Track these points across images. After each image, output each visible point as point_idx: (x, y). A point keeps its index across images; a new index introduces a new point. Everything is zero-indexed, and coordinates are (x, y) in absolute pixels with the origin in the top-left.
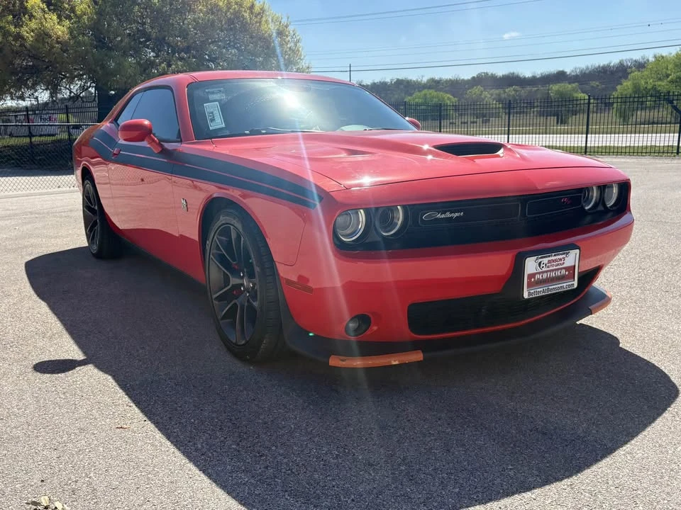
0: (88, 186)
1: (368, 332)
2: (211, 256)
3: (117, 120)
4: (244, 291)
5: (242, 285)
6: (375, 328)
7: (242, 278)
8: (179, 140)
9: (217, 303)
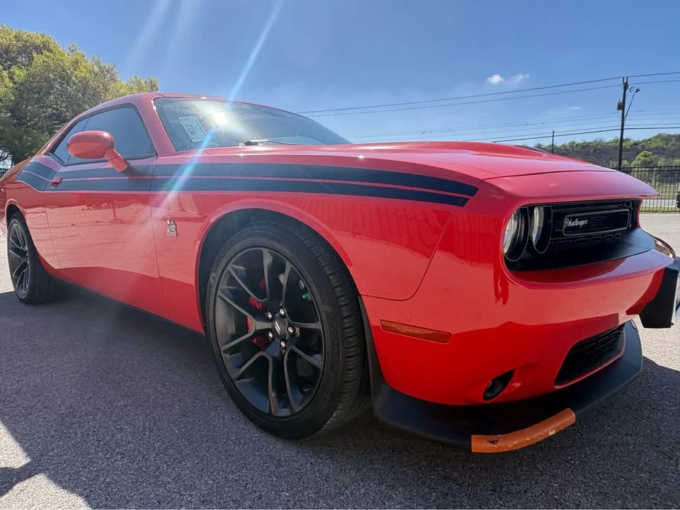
0: (16, 225)
1: (506, 391)
2: (219, 293)
3: (54, 151)
4: (273, 339)
5: (273, 330)
6: (517, 385)
7: (271, 320)
8: (154, 154)
9: (228, 356)
